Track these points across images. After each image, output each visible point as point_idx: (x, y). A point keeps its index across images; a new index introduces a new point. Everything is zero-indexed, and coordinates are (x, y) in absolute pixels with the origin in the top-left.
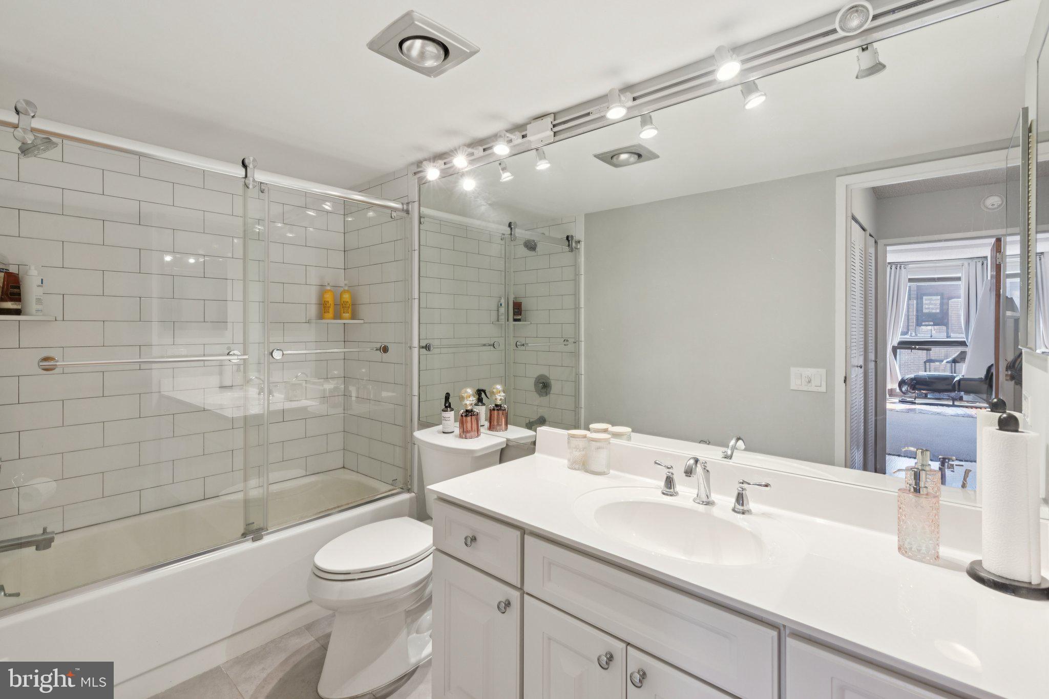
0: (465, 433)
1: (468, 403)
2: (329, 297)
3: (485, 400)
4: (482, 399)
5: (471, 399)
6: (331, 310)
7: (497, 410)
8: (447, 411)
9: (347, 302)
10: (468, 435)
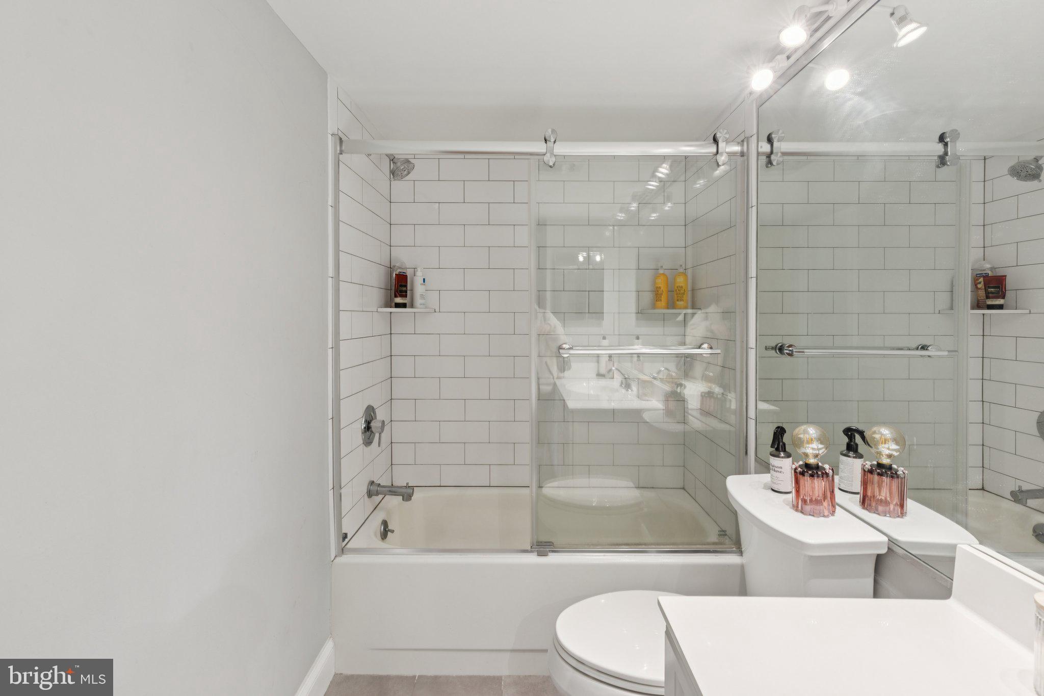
0: (802, 504)
1: (809, 451)
2: (661, 283)
3: (862, 448)
4: (857, 445)
5: (815, 445)
6: (664, 298)
7: (879, 474)
8: (778, 456)
9: (682, 287)
10: (808, 508)
